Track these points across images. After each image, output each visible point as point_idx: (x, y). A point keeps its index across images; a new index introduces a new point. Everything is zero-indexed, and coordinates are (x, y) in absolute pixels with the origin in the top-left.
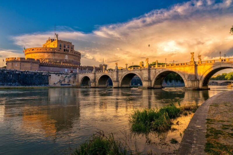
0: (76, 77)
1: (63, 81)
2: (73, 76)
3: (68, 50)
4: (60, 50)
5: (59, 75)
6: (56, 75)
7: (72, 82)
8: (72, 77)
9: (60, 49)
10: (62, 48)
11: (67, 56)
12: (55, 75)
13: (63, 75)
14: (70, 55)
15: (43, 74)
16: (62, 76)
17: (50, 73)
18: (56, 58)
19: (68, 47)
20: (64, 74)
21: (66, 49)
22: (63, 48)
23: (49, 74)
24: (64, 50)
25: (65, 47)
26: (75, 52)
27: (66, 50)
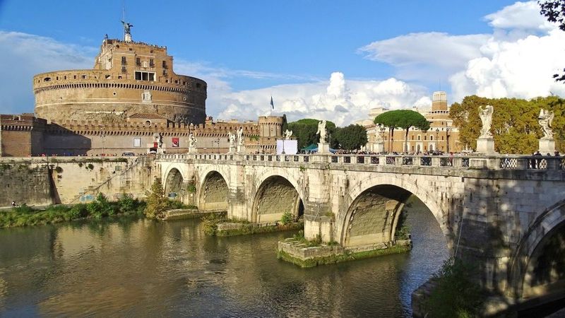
0: (150, 168)
1: (105, 186)
2: (139, 168)
3: (152, 75)
4: (123, 76)
5: (91, 167)
6: (81, 165)
7: (137, 187)
8: (135, 169)
9: (124, 71)
10: (128, 67)
11: (147, 93)
12: (76, 165)
13: (105, 165)
14: (160, 89)
15: (33, 166)
16: (101, 170)
17: (60, 162)
18: (113, 101)
19: (152, 65)
20: (107, 160)
21: (142, 71)
22: (132, 69)
23: (56, 165)
24: (138, 75)
25: (138, 63)
26: (176, 78)
27: (145, 75)
